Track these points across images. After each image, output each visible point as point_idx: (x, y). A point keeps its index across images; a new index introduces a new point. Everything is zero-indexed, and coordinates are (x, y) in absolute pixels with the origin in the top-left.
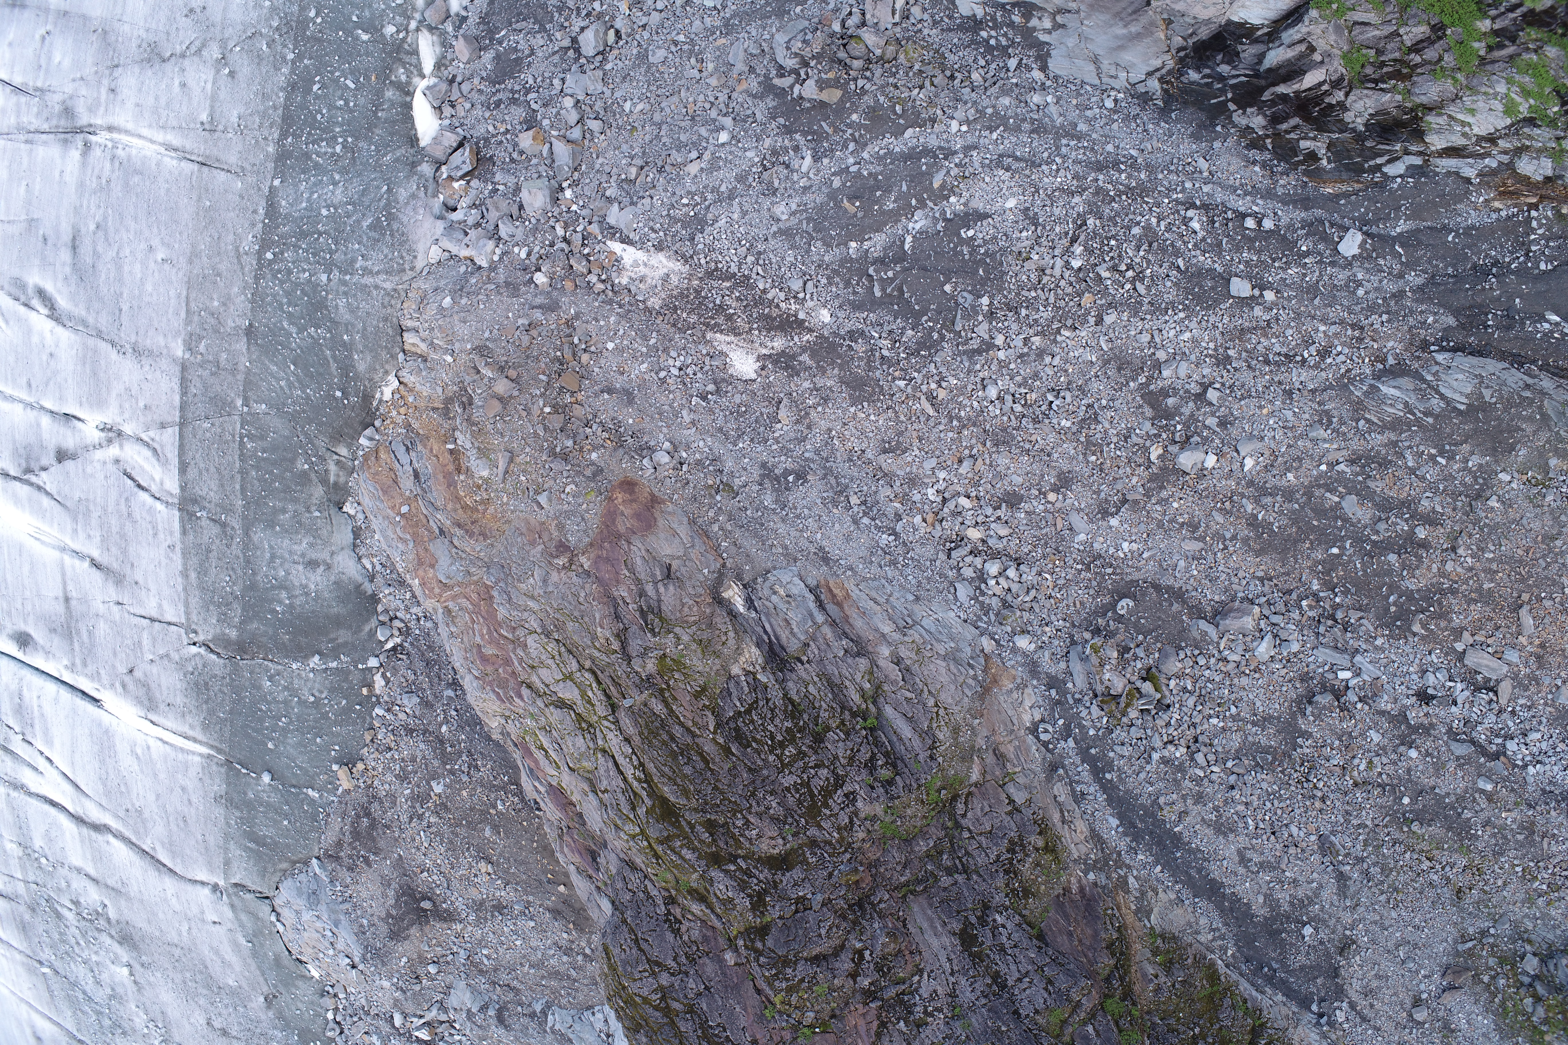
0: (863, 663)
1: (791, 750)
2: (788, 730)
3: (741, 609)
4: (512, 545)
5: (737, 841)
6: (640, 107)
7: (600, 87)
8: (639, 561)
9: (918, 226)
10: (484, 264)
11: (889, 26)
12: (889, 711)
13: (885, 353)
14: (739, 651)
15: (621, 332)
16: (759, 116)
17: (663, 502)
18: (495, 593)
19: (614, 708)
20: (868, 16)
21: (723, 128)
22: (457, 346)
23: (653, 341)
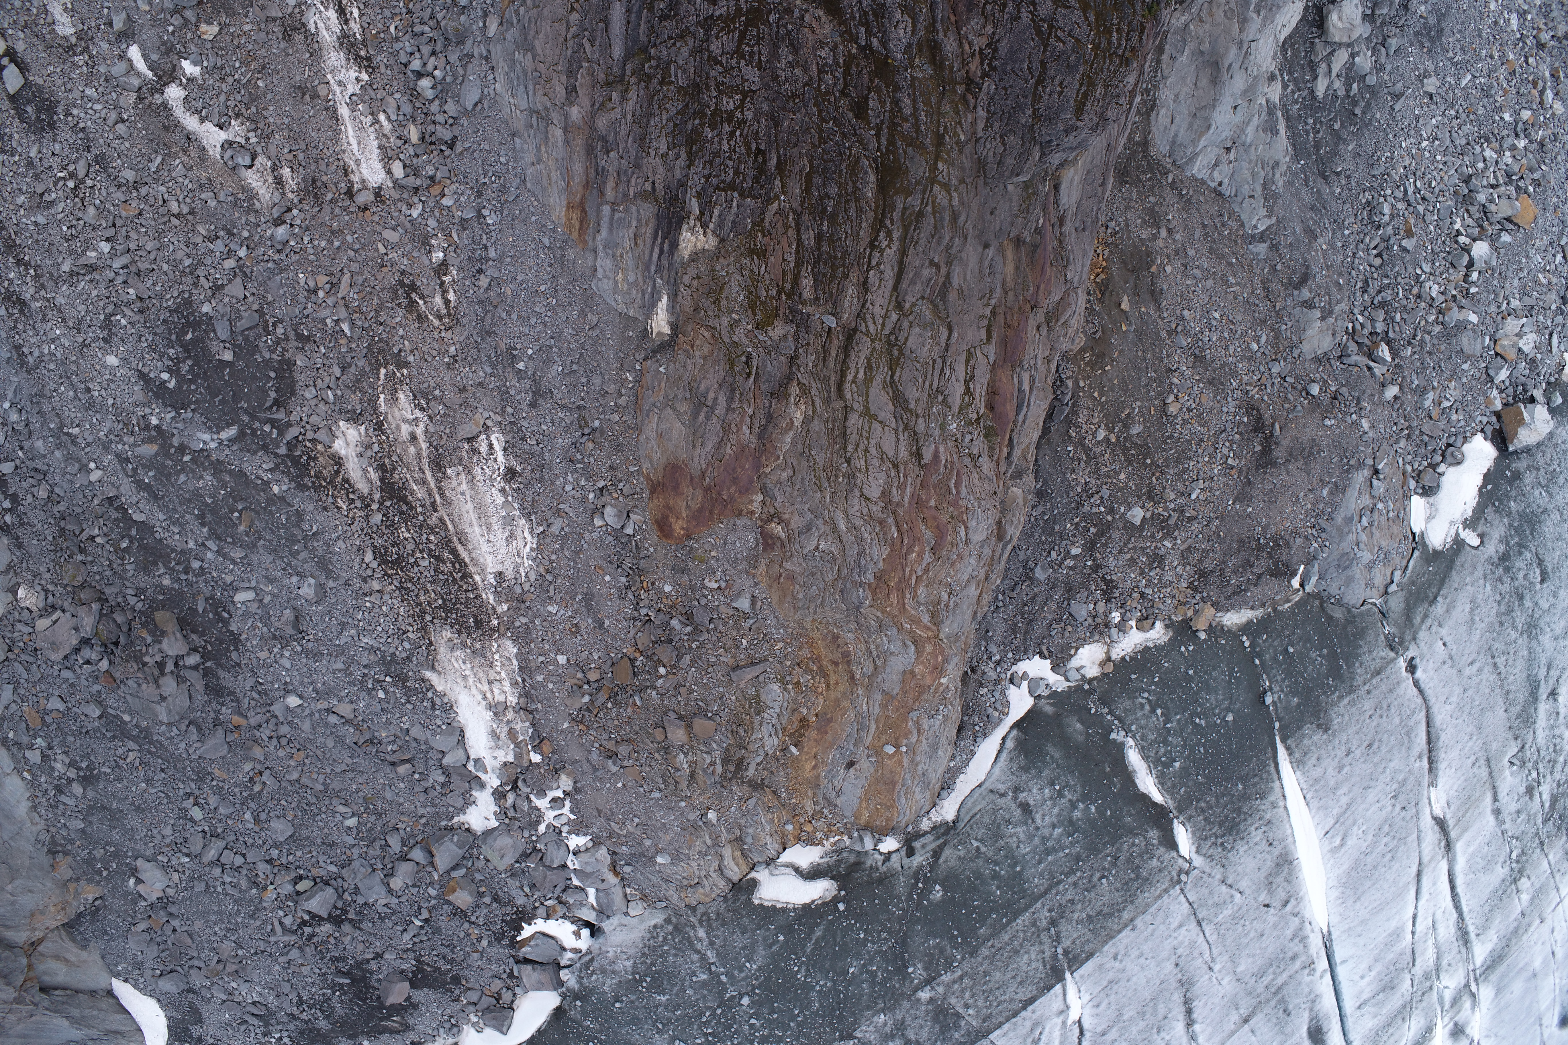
0: (602, 123)
1: (729, 104)
2: (713, 127)
3: (665, 299)
4: (813, 599)
5: (847, 65)
6: (342, 809)
7: (356, 864)
8: (709, 445)
9: (207, 437)
10: (602, 853)
11: (68, 614)
12: (617, 51)
13: (337, 371)
14: (695, 256)
15: (541, 659)
16: (250, 682)
17: (648, 478)
18: (870, 577)
19: (851, 334)
20: (75, 642)
21: (288, 708)
22: (692, 816)
23: (524, 620)
